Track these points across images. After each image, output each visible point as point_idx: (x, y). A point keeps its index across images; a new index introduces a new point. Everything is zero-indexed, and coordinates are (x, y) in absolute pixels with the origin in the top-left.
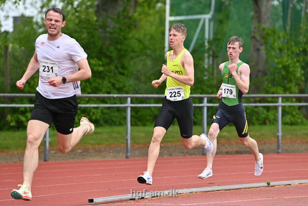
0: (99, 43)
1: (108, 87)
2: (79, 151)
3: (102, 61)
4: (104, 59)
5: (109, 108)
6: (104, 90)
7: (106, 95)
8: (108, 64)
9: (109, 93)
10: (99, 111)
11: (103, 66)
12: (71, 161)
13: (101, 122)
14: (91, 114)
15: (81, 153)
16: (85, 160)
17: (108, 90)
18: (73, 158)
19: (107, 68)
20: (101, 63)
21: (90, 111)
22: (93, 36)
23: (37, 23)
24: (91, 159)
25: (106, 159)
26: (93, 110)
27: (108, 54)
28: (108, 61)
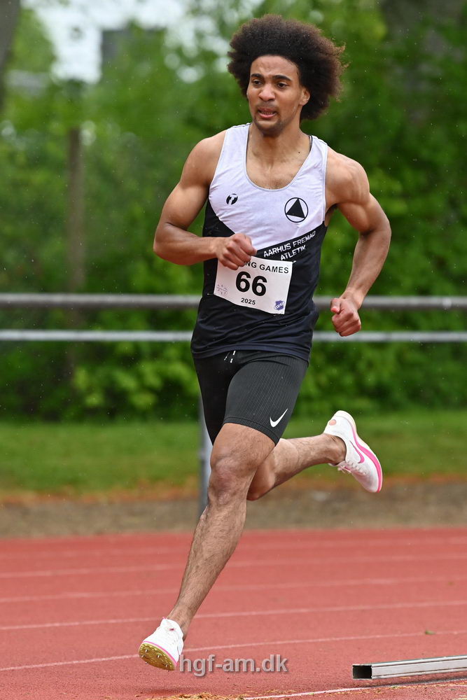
0: (395, 118)
1: (423, 273)
2: (320, 496)
3: (402, 180)
4: (409, 175)
5: (424, 346)
6: (407, 282)
7: (415, 301)
8: (424, 191)
9: (424, 291)
10: (390, 356)
11: (405, 196)
12: (293, 529)
13: (398, 395)
14: (362, 366)
15: (326, 503)
16: (343, 528)
17: (423, 282)
18: (299, 521)
19: (419, 204)
20: (397, 187)
21: (359, 356)
22: (372, 93)
23: (179, 51)
24: (361, 525)
25: (413, 525)
26: (369, 354)
27: (425, 153)
28: (422, 178)
